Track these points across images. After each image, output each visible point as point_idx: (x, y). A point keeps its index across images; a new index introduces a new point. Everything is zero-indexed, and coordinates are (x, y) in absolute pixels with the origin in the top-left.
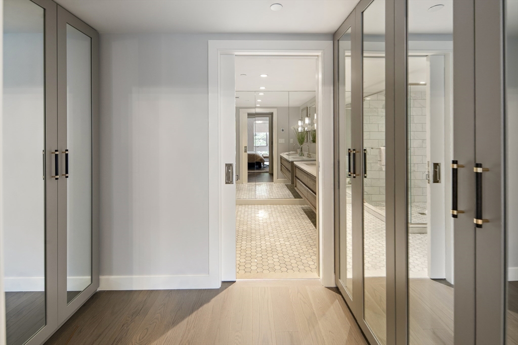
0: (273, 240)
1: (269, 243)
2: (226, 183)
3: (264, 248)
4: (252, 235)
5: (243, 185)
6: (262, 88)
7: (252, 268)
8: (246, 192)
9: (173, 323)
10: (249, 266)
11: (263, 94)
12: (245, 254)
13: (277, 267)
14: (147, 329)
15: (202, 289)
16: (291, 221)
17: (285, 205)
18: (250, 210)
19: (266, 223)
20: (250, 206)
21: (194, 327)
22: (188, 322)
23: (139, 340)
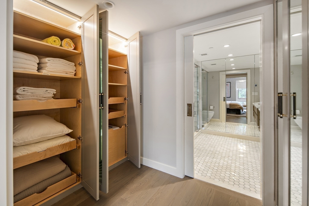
0: (230, 161)
1: (226, 163)
2: (188, 116)
3: (221, 164)
4: (215, 155)
5: (221, 123)
6: (230, 55)
7: (208, 174)
8: (222, 128)
9: (152, 186)
10: (206, 172)
11: (233, 60)
12: (206, 164)
13: (226, 180)
14: (141, 184)
15: (172, 175)
16: (252, 153)
17: (251, 140)
18: (220, 139)
19: (230, 149)
20: (221, 137)
21: (161, 193)
22: (159, 189)
23: (136, 187)
